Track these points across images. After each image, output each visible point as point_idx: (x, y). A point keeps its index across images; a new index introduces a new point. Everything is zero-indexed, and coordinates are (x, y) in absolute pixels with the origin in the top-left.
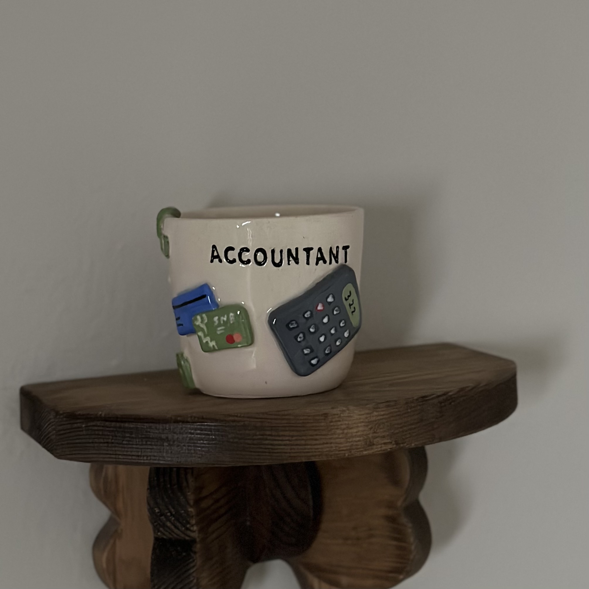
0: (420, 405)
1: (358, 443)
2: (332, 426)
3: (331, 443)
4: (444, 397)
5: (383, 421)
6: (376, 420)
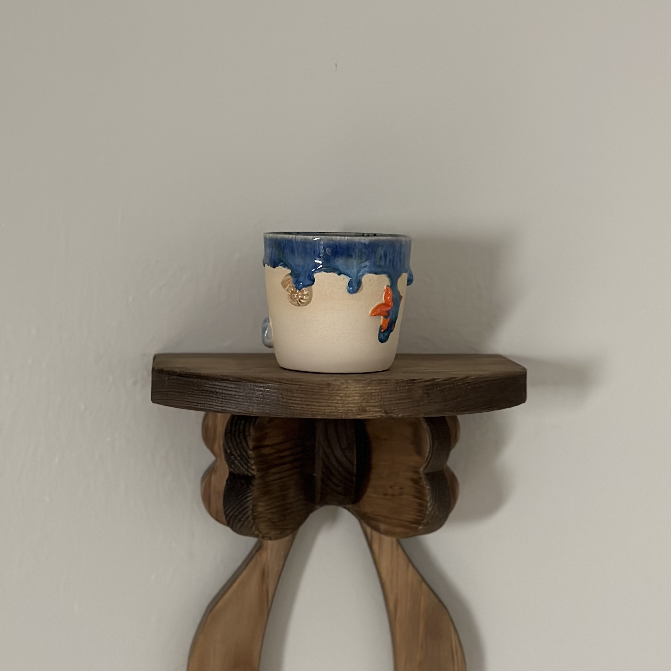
0: (408, 386)
1: (353, 409)
2: (333, 393)
3: (332, 406)
4: (432, 382)
5: (375, 394)
6: (369, 393)
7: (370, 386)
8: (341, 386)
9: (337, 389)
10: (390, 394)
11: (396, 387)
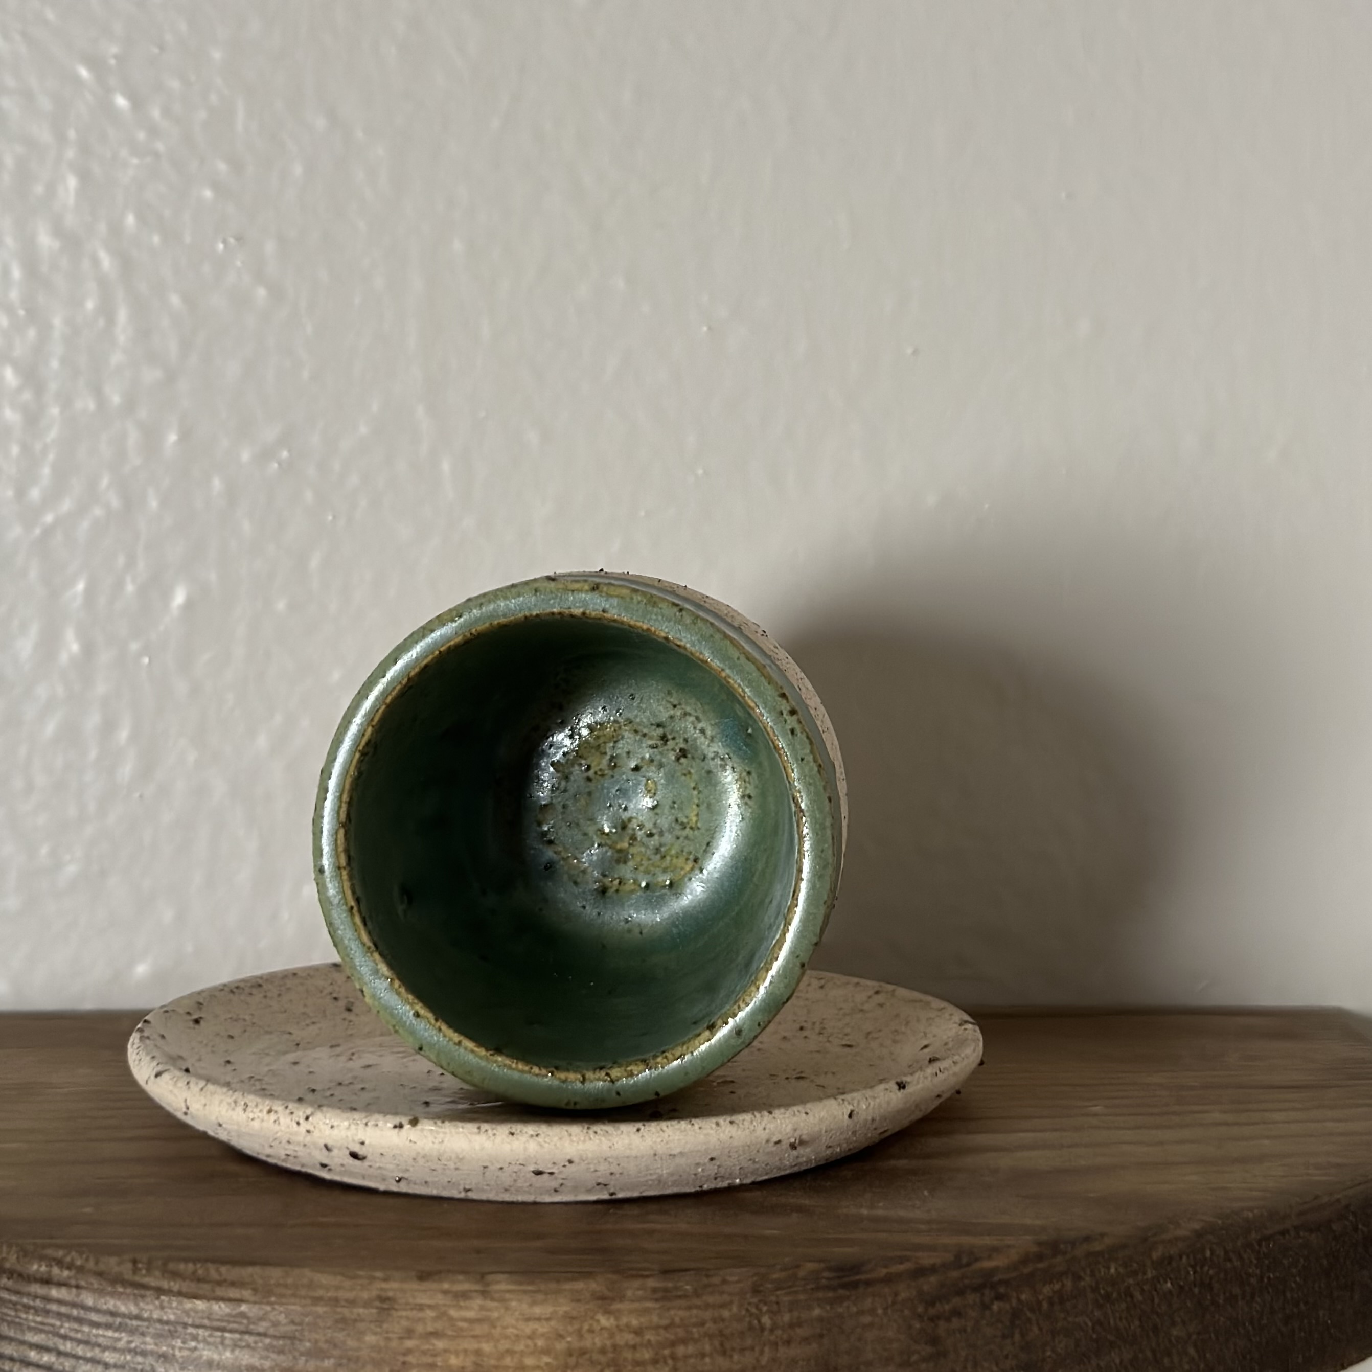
5: (638, 1356)
6: (603, 1351)
7: (607, 1312)
8: (453, 1313)
9: (430, 1328)
10: (724, 1353)
11: (754, 1310)
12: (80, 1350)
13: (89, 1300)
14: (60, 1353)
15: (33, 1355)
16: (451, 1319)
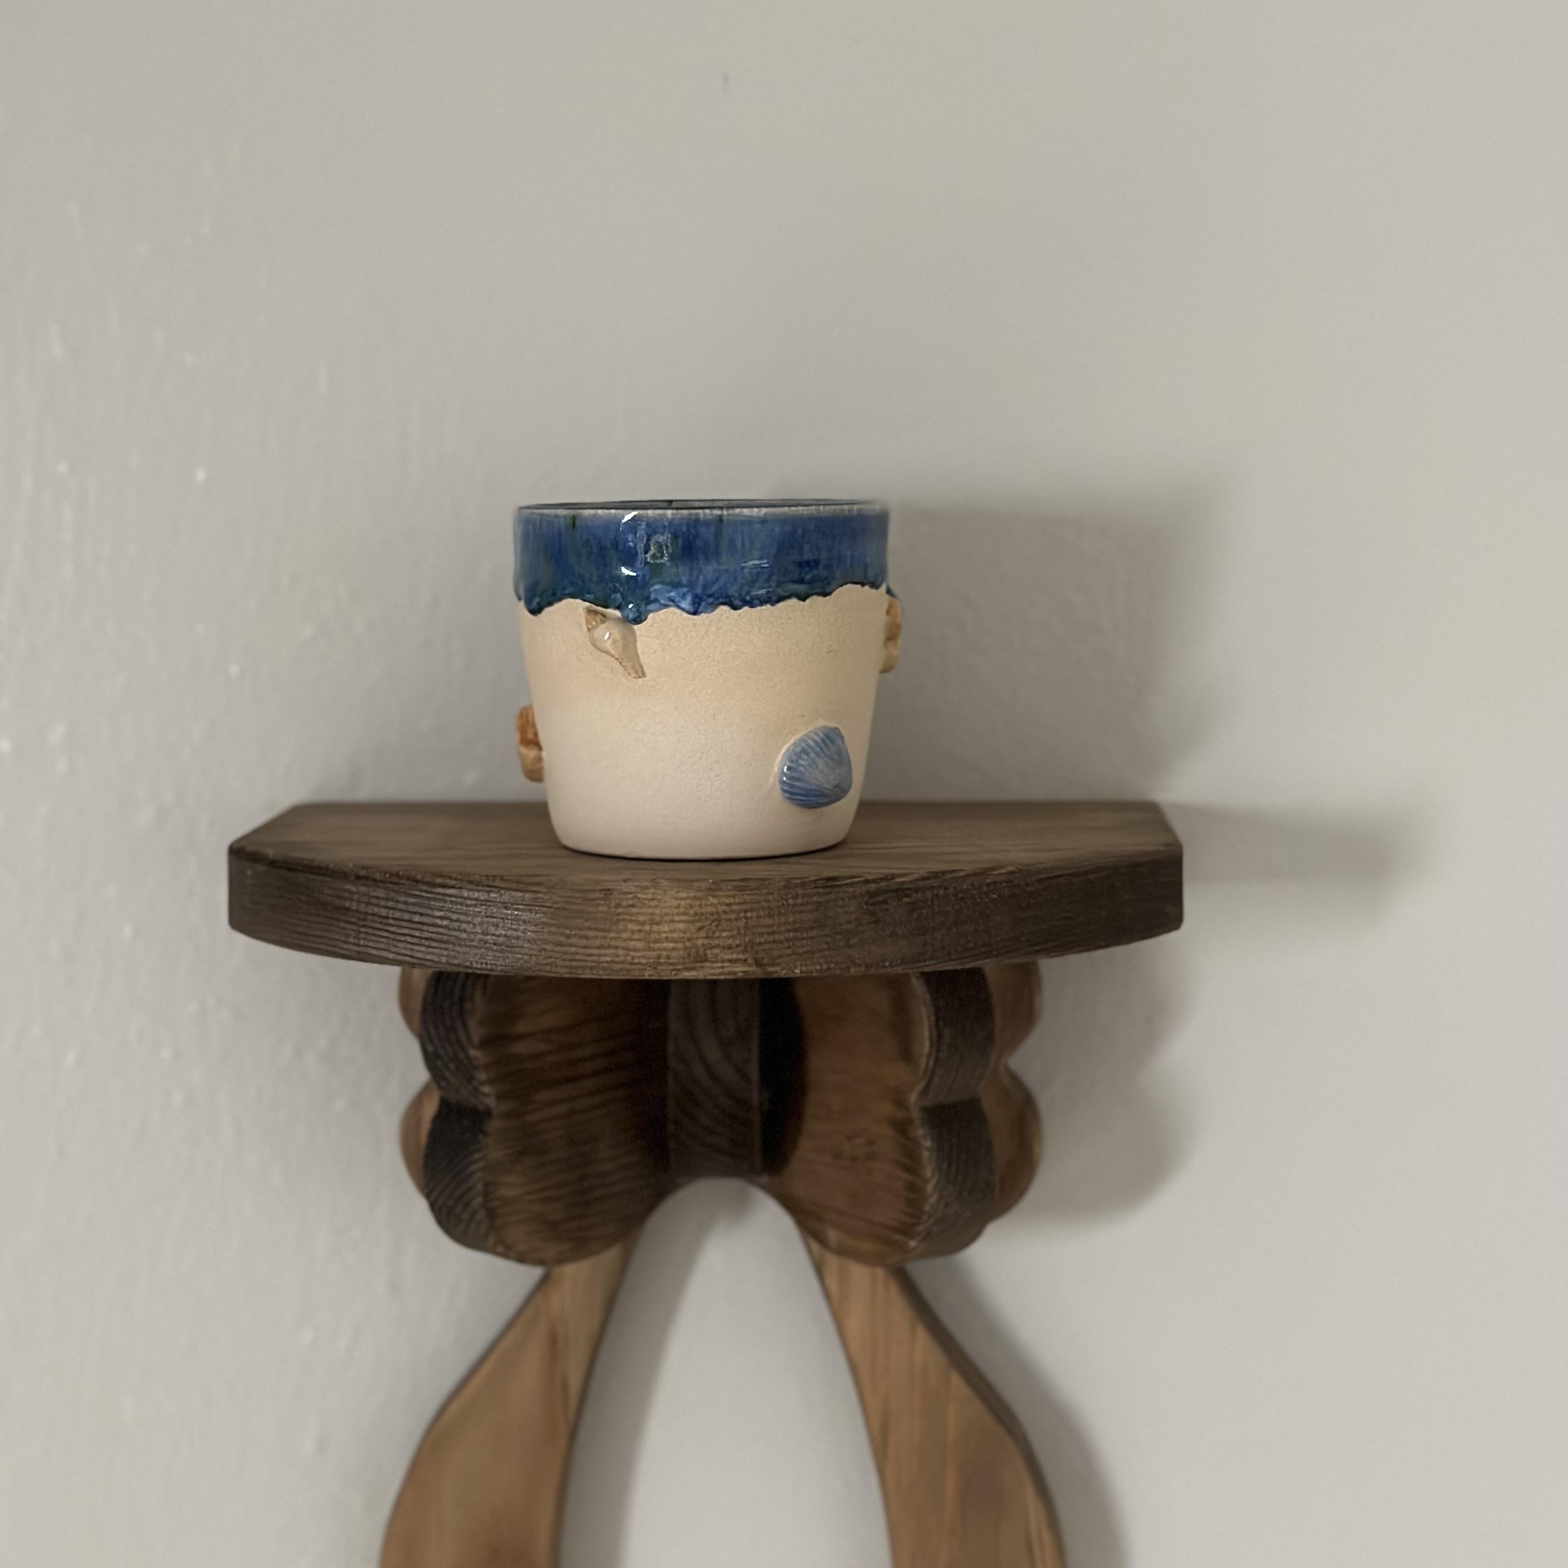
0: (820, 894)
4: (885, 884)
5: (728, 916)
6: (712, 914)
7: (714, 897)
8: (639, 895)
9: (630, 902)
10: (770, 916)
11: (785, 897)
12: (462, 918)
13: (465, 893)
14: (451, 920)
15: (439, 922)
16: (639, 898)
